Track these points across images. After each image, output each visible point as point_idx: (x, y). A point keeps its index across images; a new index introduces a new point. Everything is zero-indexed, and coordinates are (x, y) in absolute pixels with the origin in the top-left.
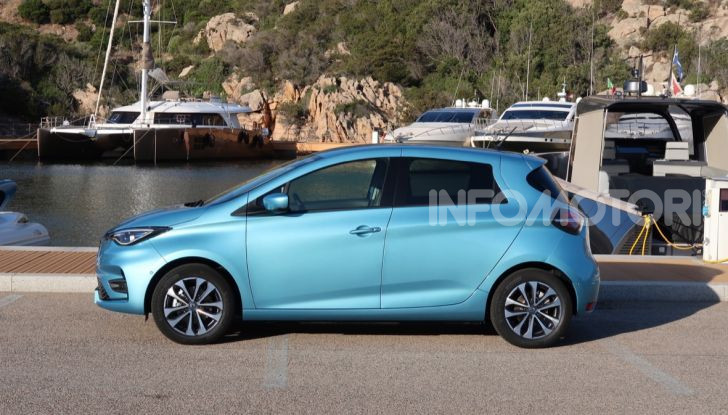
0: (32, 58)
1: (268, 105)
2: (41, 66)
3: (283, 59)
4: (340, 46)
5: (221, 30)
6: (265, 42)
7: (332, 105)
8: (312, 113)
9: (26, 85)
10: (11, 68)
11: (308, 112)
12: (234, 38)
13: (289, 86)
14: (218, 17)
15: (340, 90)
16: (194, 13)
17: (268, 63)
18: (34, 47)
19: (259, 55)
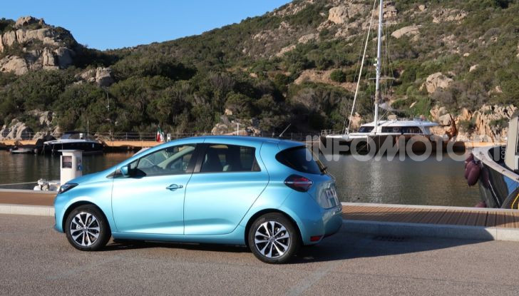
0: (328, 100)
1: (454, 122)
2: (332, 104)
3: (463, 96)
4: (497, 88)
5: (434, 82)
6: (454, 87)
7: (489, 121)
8: (478, 126)
9: (323, 114)
10: (317, 105)
11: (476, 125)
12: (441, 86)
13: (465, 111)
14: (432, 75)
15: (493, 113)
16: (422, 73)
17: (454, 98)
18: (329, 94)
19: (450, 95)
